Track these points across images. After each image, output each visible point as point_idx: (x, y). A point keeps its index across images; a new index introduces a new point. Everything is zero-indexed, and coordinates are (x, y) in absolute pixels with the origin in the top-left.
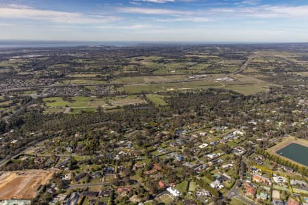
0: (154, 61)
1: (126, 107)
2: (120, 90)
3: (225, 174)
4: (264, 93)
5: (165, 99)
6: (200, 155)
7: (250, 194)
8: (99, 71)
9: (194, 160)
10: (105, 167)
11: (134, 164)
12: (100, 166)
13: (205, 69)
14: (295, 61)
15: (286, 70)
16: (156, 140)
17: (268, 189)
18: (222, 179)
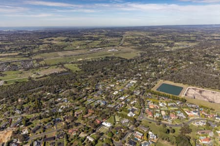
0: (62, 41)
1: (51, 75)
2: (42, 63)
3: (134, 107)
4: (138, 57)
5: (79, 66)
6: (116, 98)
7: (150, 116)
8: (19, 50)
9: (113, 102)
10: (53, 119)
11: (74, 112)
12: (49, 119)
13: (99, 45)
14: (149, 37)
15: (146, 42)
16: (84, 94)
17: (159, 111)
18: (133, 111)
